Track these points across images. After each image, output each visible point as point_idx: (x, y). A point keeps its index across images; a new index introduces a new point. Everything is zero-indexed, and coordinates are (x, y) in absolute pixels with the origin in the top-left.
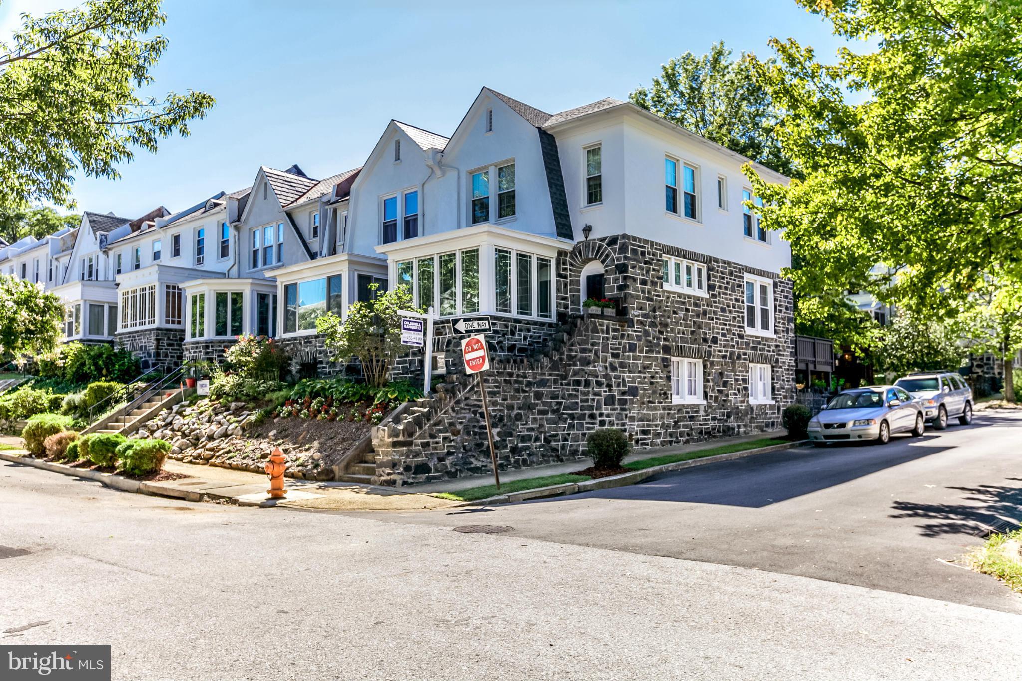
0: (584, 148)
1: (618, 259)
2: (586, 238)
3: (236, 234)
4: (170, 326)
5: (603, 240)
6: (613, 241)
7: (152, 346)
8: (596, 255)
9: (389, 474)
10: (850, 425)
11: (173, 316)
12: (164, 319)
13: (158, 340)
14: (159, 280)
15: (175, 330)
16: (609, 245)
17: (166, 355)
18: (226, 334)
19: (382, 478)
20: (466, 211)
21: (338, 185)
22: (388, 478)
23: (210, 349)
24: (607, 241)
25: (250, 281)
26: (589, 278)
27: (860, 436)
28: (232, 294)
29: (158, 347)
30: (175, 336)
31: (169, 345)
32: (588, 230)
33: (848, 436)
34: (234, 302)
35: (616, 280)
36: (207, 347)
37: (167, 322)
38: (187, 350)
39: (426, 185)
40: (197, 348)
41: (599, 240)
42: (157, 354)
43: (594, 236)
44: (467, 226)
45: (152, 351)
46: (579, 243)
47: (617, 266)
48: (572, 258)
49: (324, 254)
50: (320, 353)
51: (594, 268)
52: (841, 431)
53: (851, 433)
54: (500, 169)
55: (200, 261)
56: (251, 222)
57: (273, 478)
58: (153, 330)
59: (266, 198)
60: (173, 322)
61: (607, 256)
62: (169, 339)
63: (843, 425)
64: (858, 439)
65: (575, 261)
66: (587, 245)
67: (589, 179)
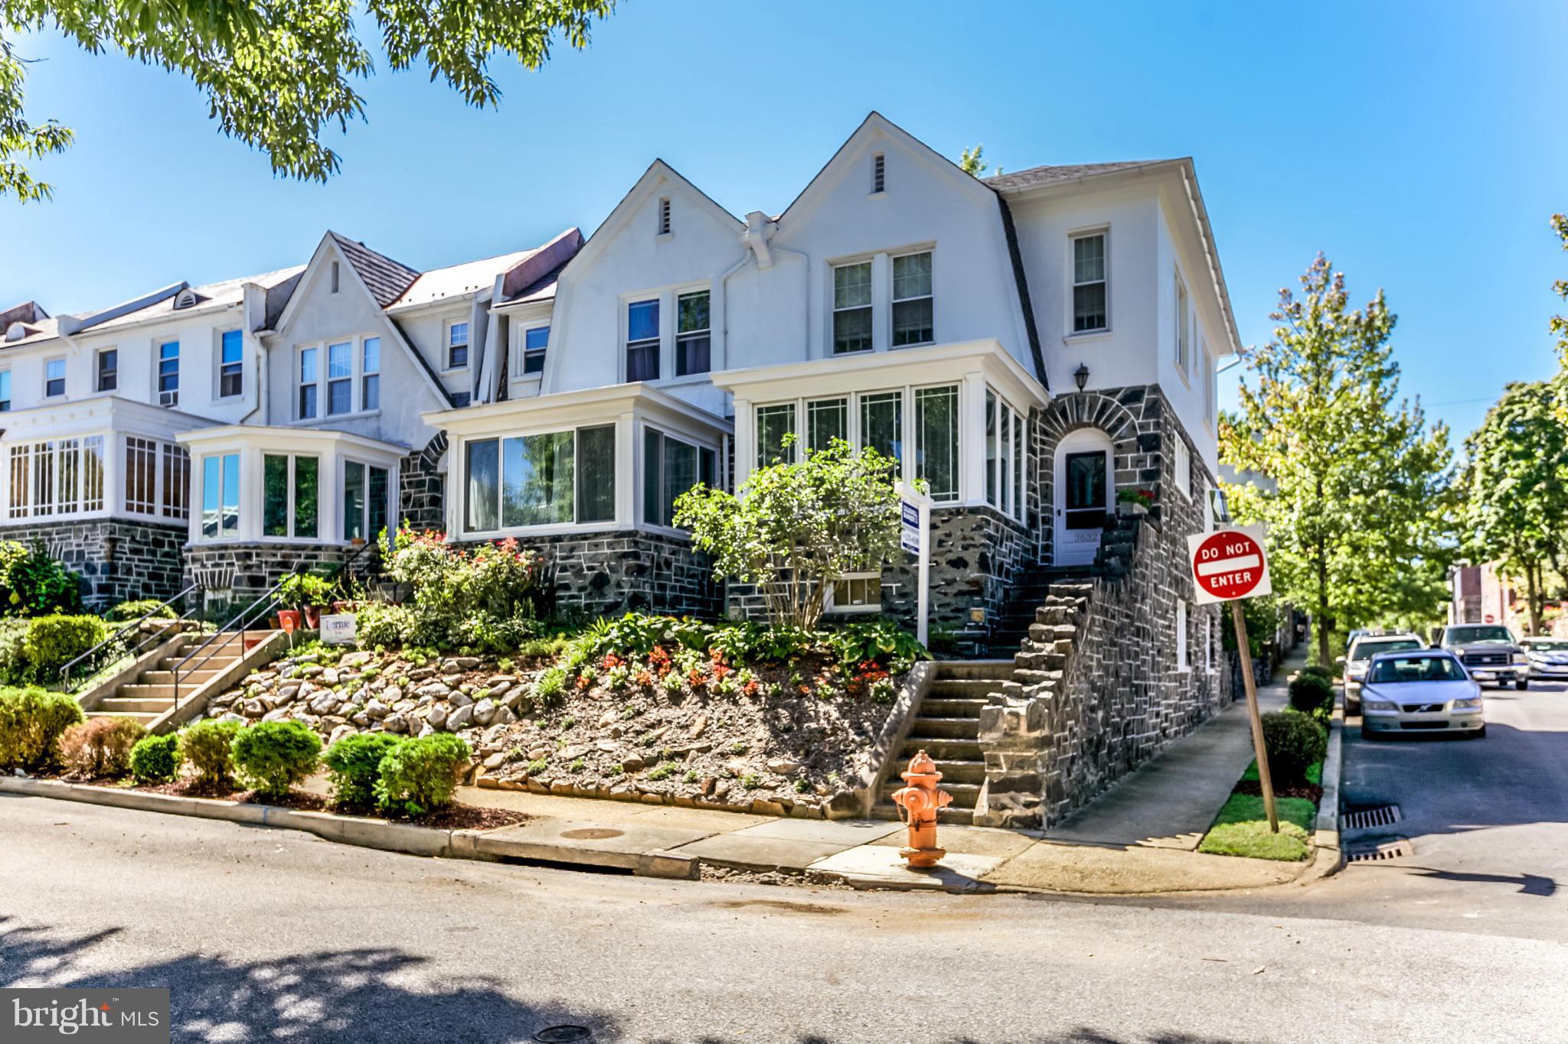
0: (1070, 236)
1: (1142, 427)
2: (1081, 388)
3: (262, 352)
4: (135, 516)
5: (1113, 393)
6: (1133, 395)
7: (98, 552)
8: (1098, 418)
9: (1028, 805)
10: (1449, 708)
11: (141, 498)
12: (124, 501)
13: (113, 541)
14: (114, 426)
15: (146, 525)
16: (1123, 401)
17: (129, 571)
18: (285, 534)
19: (1007, 813)
20: (822, 330)
21: (507, 275)
22: (1029, 812)
23: (254, 560)
24: (1119, 396)
25: (337, 436)
26: (1071, 458)
27: (1464, 725)
28: (297, 459)
29: (112, 554)
30: (145, 535)
31: (134, 551)
32: (1081, 374)
33: (1445, 724)
34: (300, 475)
35: (1138, 462)
36: (249, 556)
37: (130, 508)
38: (194, 560)
39: (730, 282)
40: (222, 557)
41: (1102, 392)
42: (111, 568)
43: (1096, 383)
44: (827, 356)
45: (99, 563)
46: (1059, 397)
47: (1140, 439)
48: (1045, 420)
49: (483, 395)
50: (564, 569)
51: (1086, 440)
52: (1434, 716)
53: (1451, 720)
54: (896, 260)
55: (168, 401)
56: (300, 331)
57: (918, 825)
58: (102, 521)
59: (336, 290)
60: (140, 509)
61: (1121, 421)
62: (133, 539)
63: (1438, 708)
64: (1461, 729)
65: (1052, 426)
66: (1078, 400)
67: (1076, 289)
